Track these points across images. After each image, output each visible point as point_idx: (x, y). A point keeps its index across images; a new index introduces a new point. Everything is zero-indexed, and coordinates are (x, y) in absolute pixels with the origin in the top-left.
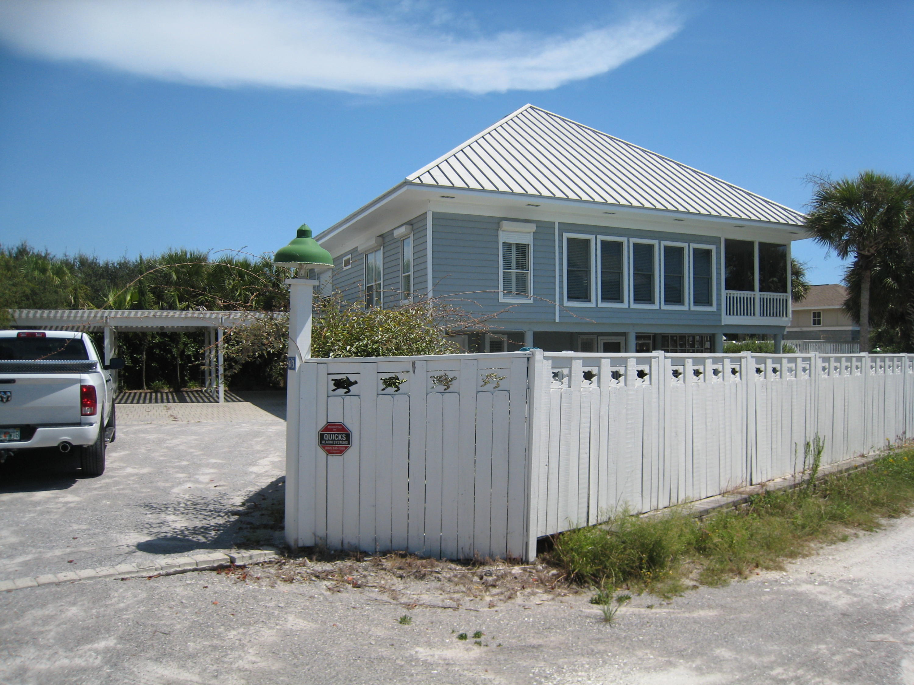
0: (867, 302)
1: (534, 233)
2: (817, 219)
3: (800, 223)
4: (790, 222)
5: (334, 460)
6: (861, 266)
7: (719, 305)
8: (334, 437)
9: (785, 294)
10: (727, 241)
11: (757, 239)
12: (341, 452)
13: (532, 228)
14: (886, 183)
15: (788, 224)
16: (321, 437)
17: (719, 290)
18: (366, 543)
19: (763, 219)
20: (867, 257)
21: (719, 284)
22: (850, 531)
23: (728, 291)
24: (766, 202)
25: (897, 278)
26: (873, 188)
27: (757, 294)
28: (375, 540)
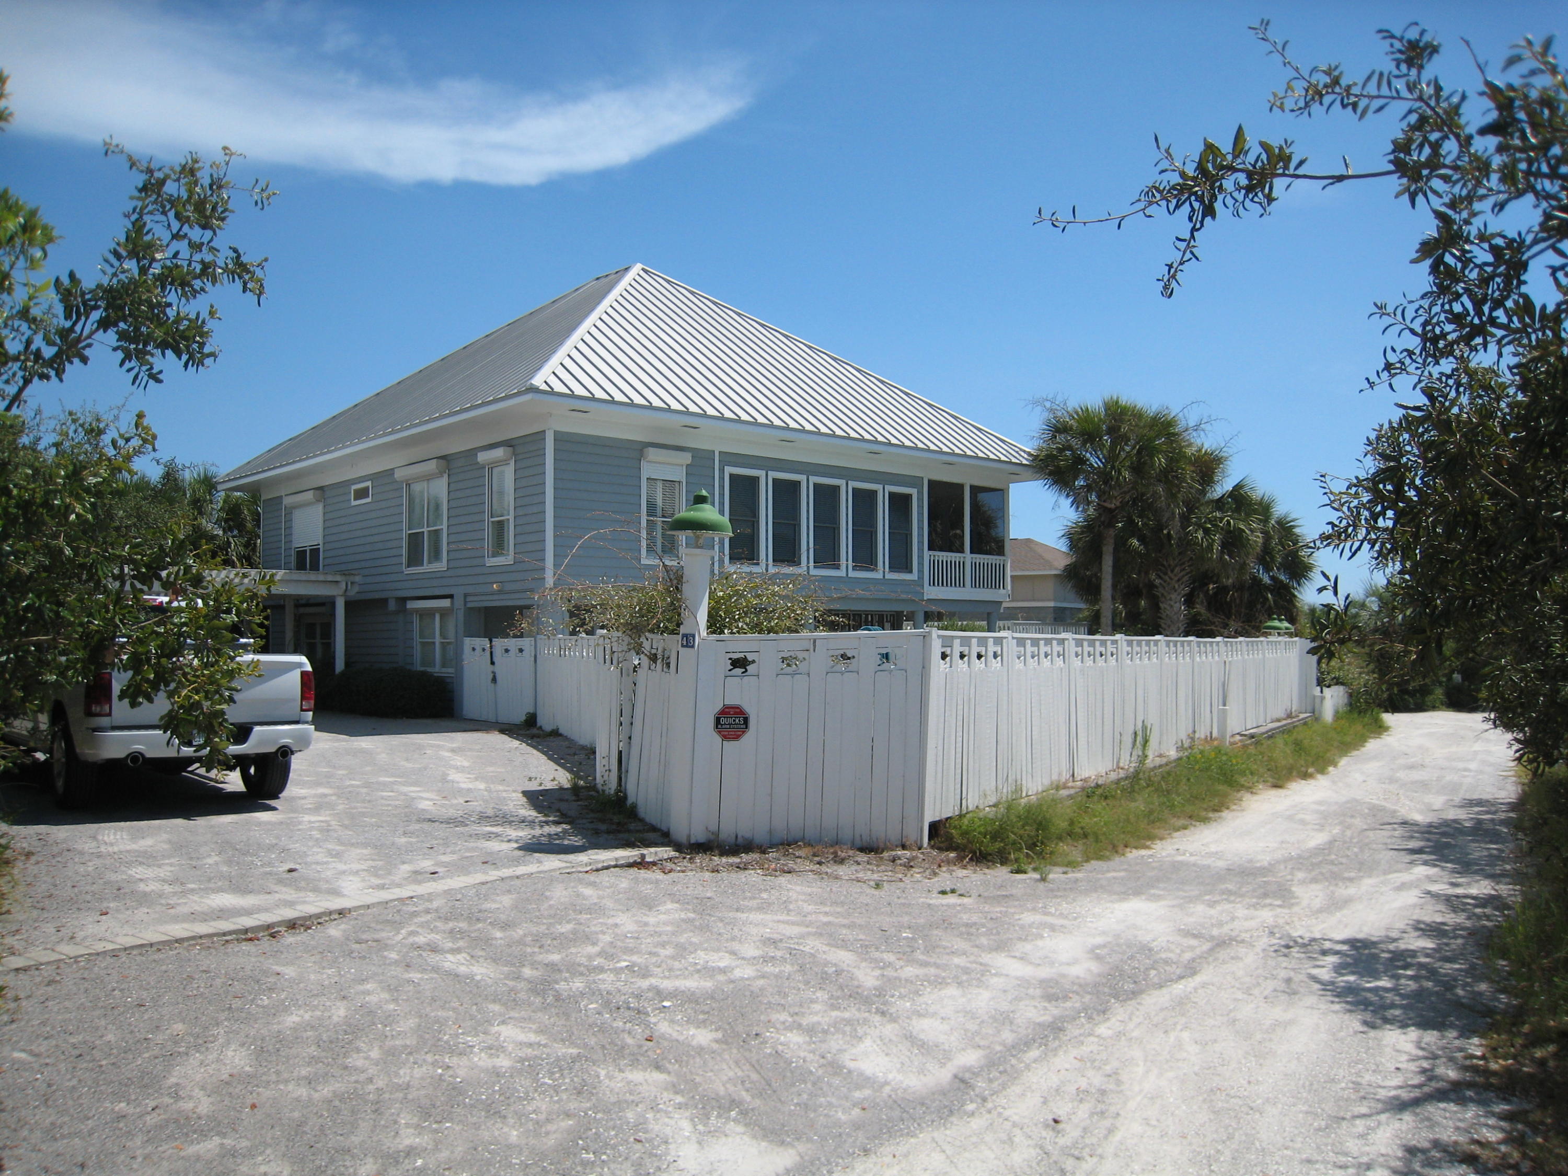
0: (1110, 570)
1: (687, 466)
2: (1047, 456)
3: (1025, 462)
4: (1014, 460)
5: (730, 745)
6: (1103, 523)
7: (921, 571)
8: (731, 721)
9: (1002, 558)
10: (931, 483)
11: (968, 480)
12: (737, 737)
13: (687, 458)
14: (1138, 415)
15: (1011, 463)
16: (718, 721)
17: (921, 550)
18: (760, 836)
19: (957, 451)
20: (1110, 511)
21: (921, 542)
22: (1181, 822)
23: (931, 553)
24: (979, 429)
25: (1142, 539)
26: (1122, 421)
27: (968, 557)
28: (770, 832)
